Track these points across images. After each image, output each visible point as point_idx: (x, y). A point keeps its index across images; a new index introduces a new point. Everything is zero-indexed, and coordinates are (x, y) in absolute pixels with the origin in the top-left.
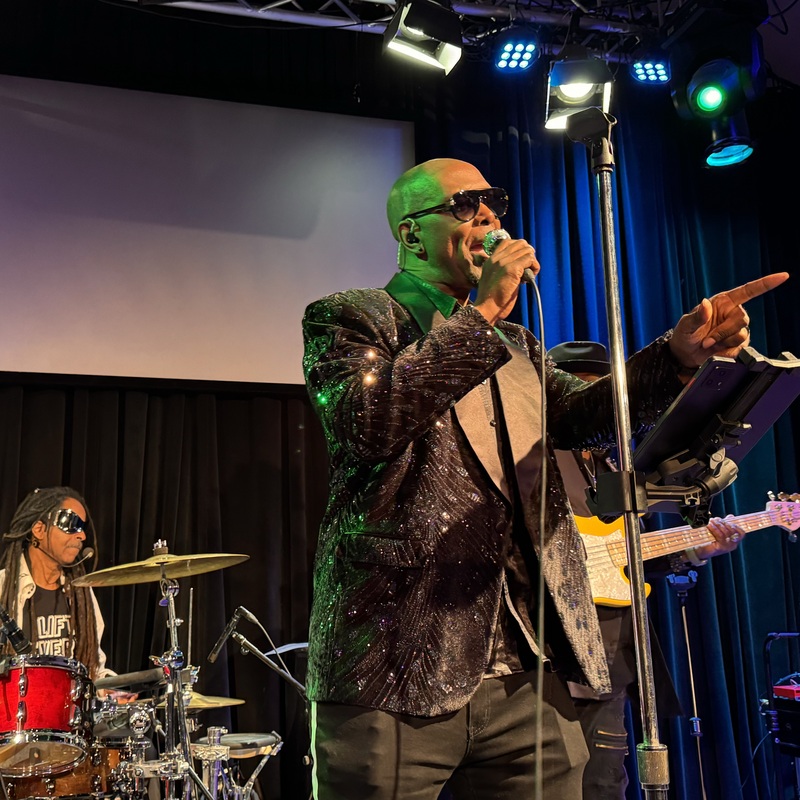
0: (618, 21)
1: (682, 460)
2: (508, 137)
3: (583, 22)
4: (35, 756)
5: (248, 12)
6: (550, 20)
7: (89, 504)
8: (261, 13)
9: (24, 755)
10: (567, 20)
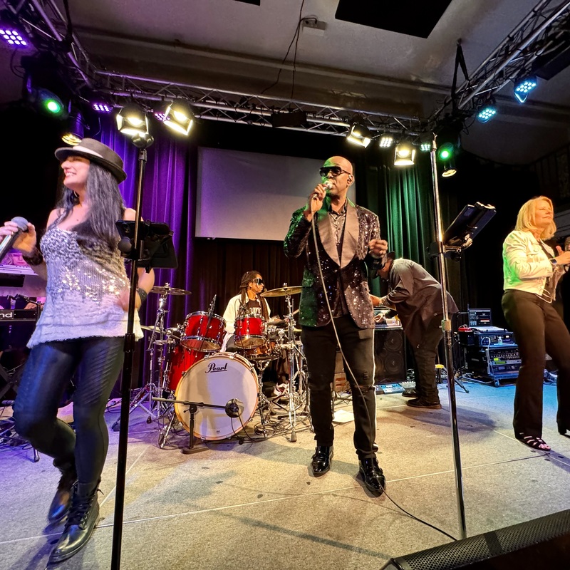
0: (415, 132)
1: (455, 239)
2: (383, 167)
3: (406, 132)
4: (251, 343)
5: (305, 130)
6: (396, 131)
7: (262, 275)
8: (309, 130)
9: (248, 343)
10: (401, 132)
